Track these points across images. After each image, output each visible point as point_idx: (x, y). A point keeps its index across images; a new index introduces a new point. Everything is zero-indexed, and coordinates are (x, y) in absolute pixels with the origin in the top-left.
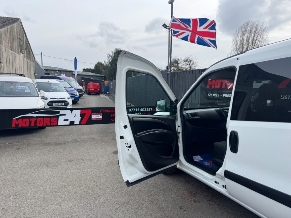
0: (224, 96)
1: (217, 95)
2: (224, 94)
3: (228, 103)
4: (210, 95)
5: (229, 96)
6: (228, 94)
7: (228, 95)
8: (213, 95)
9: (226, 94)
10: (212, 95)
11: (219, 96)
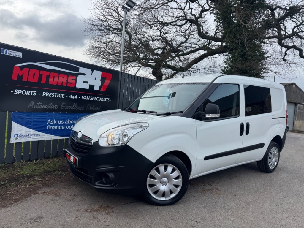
0: (45, 96)
1: (33, 93)
2: (44, 93)
3: (49, 105)
4: (19, 92)
5: (52, 95)
6: (50, 93)
7: (50, 95)
8: (24, 92)
9: (47, 93)
10: (22, 92)
11: (35, 94)
